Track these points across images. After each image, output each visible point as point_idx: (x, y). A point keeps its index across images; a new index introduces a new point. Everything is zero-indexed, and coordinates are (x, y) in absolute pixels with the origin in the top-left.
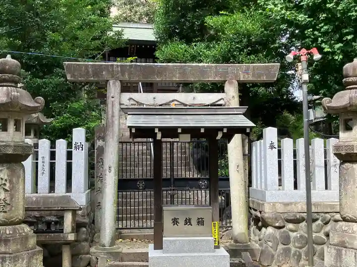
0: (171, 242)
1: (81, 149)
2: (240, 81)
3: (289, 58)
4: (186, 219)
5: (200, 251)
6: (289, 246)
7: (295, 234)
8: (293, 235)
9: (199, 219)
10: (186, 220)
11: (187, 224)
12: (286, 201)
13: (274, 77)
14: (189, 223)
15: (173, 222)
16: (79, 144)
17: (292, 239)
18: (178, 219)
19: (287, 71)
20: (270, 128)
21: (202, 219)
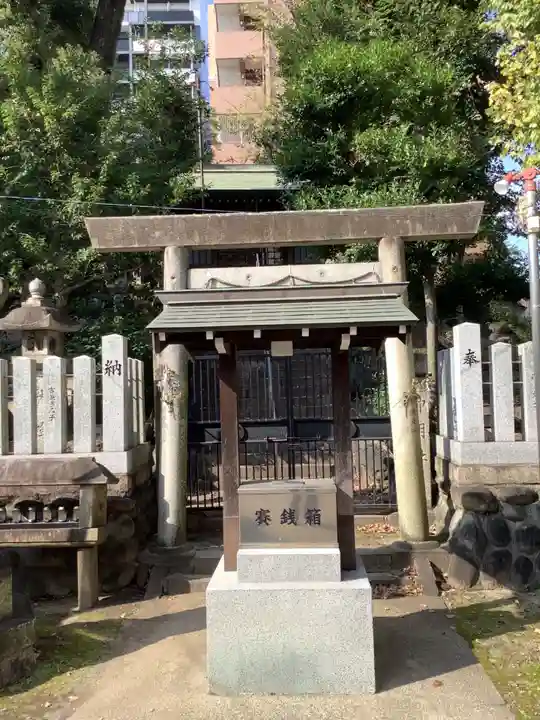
0: (251, 559)
1: (117, 372)
2: (407, 237)
3: (501, 186)
4: (285, 511)
5: (311, 578)
6: (507, 548)
7: (518, 524)
8: (515, 526)
9: (309, 511)
10: (283, 514)
11: (285, 522)
12: (501, 461)
13: (473, 228)
14: (289, 521)
15: (259, 518)
16: (114, 363)
17: (513, 535)
18: (268, 511)
19: (496, 213)
20: (466, 324)
21: (317, 511)
